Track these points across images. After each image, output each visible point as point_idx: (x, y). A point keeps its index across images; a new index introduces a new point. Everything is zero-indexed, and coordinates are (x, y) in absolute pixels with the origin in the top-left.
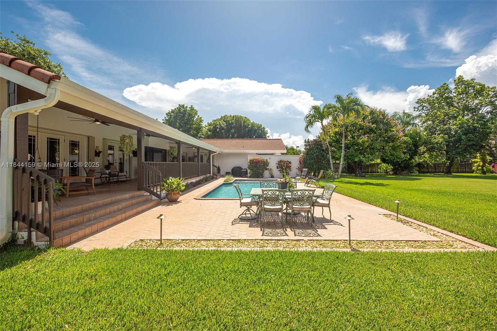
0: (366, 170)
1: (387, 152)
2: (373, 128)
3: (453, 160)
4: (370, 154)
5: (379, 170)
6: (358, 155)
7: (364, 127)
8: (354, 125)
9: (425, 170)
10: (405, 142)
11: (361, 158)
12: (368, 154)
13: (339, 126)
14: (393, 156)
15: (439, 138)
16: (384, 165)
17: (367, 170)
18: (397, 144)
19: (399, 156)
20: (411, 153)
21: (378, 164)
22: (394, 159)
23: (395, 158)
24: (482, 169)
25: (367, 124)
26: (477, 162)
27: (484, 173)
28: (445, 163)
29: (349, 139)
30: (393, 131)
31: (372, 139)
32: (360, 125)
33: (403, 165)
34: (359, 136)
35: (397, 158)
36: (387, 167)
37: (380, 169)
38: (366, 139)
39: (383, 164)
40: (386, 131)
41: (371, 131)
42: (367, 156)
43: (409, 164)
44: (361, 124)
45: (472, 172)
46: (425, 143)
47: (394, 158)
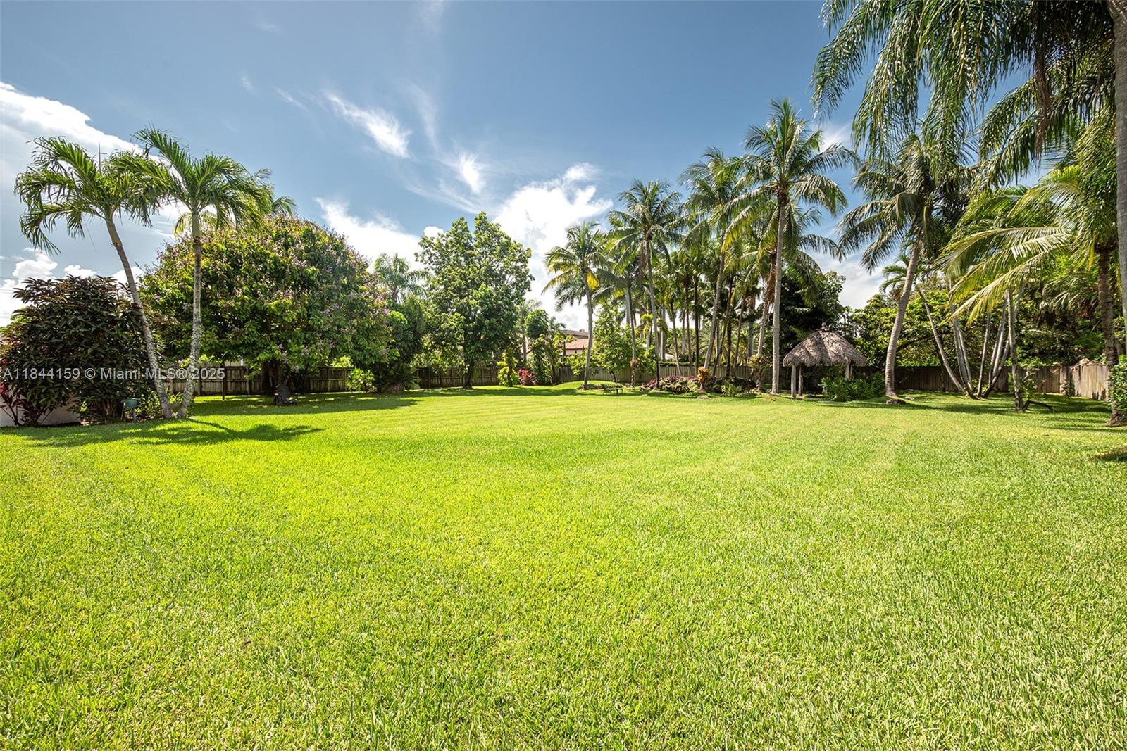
0: (320, 386)
1: (346, 341)
2: (310, 275)
3: (472, 364)
4: (304, 343)
5: (349, 385)
6: (268, 345)
7: (286, 267)
8: (258, 258)
9: (436, 382)
10: (393, 321)
11: (277, 352)
12: (298, 344)
13: (211, 251)
14: (362, 351)
15: (452, 320)
16: (358, 373)
17: (323, 383)
18: (368, 322)
19: (375, 353)
20: (406, 346)
21: (348, 370)
22: (364, 359)
23: (368, 357)
24: (509, 378)
25: (295, 262)
26: (503, 366)
27: (511, 384)
28: (463, 368)
29: (239, 295)
30: (362, 291)
31: (307, 302)
32: (276, 260)
33: (391, 372)
34: (269, 293)
35: (371, 356)
36: (364, 378)
37: (351, 380)
38: (288, 301)
39: (357, 370)
40: (346, 288)
41: (305, 282)
42: (294, 348)
43: (403, 370)
44: (277, 257)
45: (497, 384)
46: (432, 328)
47: (365, 356)
